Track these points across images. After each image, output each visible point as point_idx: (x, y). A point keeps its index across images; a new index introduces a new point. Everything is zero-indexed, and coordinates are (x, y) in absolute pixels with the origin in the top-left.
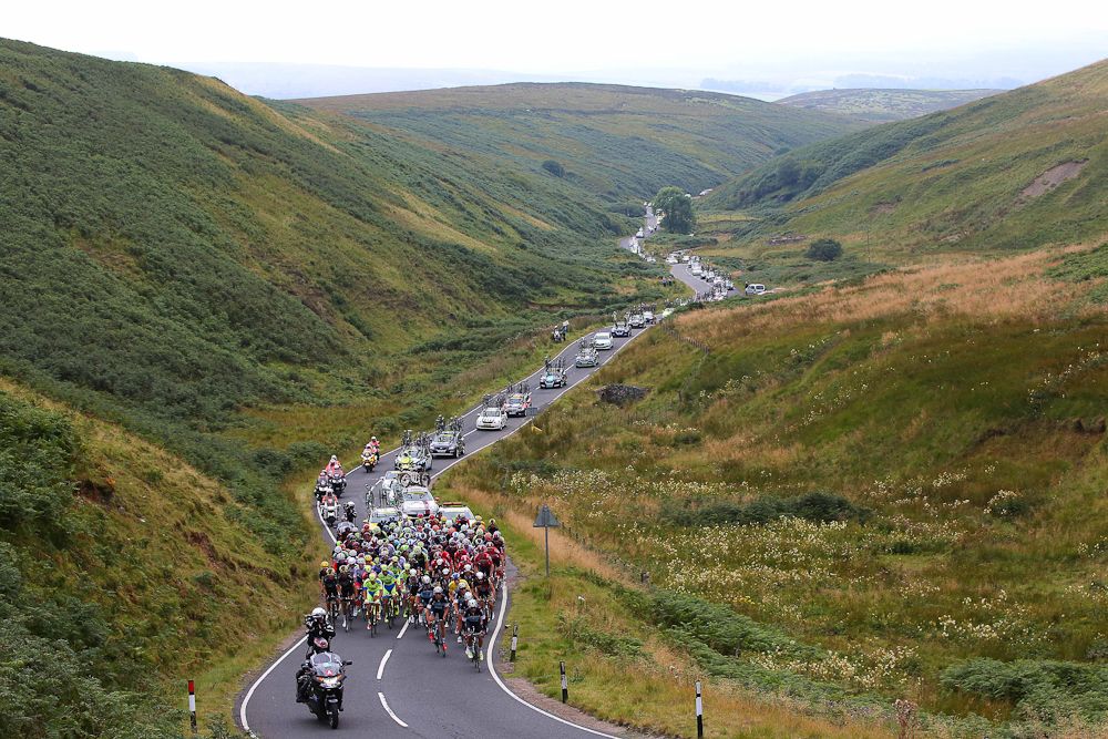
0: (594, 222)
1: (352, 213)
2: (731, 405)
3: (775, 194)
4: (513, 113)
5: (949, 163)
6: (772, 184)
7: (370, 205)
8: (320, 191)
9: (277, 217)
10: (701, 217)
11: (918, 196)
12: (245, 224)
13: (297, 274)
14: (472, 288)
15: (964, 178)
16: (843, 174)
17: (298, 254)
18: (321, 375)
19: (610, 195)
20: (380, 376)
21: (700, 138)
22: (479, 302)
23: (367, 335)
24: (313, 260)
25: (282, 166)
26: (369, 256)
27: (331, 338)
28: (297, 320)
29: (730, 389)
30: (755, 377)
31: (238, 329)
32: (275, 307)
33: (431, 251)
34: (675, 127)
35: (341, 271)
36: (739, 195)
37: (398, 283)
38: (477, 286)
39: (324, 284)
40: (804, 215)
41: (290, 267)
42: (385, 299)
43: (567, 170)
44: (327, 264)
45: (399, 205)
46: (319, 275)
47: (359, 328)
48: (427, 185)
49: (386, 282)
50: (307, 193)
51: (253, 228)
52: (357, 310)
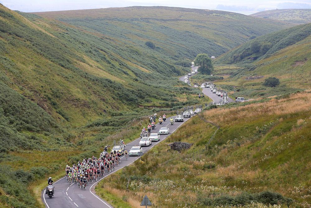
0: (169, 69)
1: (60, 64)
2: (229, 152)
3: (249, 57)
4: (132, 20)
6: (248, 52)
7: (68, 61)
8: (45, 54)
9: (26, 66)
10: (216, 67)
12: (11, 69)
13: (35, 91)
14: (114, 98)
16: (280, 48)
17: (36, 82)
18: (46, 137)
19: (175, 57)
20: (72, 137)
21: (216, 31)
22: (117, 104)
23: (67, 119)
24: (43, 85)
25: (28, 43)
26: (67, 84)
27: (50, 120)
28: (35, 112)
29: (229, 144)
30: (240, 139)
31: (8, 116)
32: (25, 106)
33: (96, 82)
34: (205, 27)
35: (55, 91)
36: (233, 57)
37: (81, 96)
38: (116, 97)
39: (47, 96)
40: (262, 66)
41: (32, 88)
42: (75, 103)
43: (156, 46)
44: (49, 87)
45: (81, 61)
46: (45, 92)
47: (63, 116)
48: (94, 52)
49: (75, 95)
50: (40, 55)
51: (15, 71)
52: (62, 108)
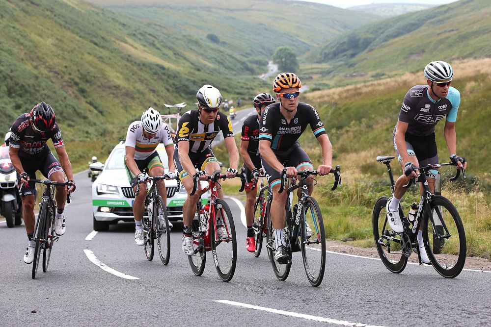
0: (239, 66)
1: (92, 42)
3: (344, 53)
4: (189, 8)
5: (453, 30)
6: (342, 48)
7: (103, 38)
8: (72, 28)
9: (43, 39)
10: (302, 66)
11: (435, 49)
12: (22, 40)
13: (56, 72)
14: (168, 90)
15: (463, 38)
16: (385, 40)
17: (56, 61)
18: (69, 129)
19: (246, 55)
20: (109, 133)
21: (298, 25)
22: (172, 98)
23: (101, 112)
24: (67, 65)
25: (48, 13)
26: (102, 66)
27: (76, 108)
28: (54, 95)
31: (13, 97)
32: (39, 86)
33: (142, 67)
34: (283, 19)
35: (84, 73)
36: (323, 55)
37: (121, 82)
38: (171, 89)
39: (73, 80)
40: (365, 61)
41: (51, 68)
42: (112, 91)
43: (221, 40)
44: (75, 68)
45: (122, 41)
46: (70, 74)
47: (96, 108)
48: (139, 36)
49: (113, 81)
50: (63, 29)
51: (27, 43)
52: (94, 97)
